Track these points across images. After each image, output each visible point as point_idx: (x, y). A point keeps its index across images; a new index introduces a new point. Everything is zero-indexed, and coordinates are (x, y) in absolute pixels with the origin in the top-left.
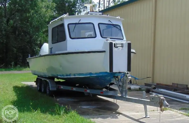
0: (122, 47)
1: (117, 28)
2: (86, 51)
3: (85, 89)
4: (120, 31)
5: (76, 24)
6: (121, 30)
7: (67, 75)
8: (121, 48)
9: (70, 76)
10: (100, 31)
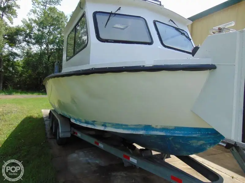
5: (111, 14)
7: (87, 123)
9: (93, 124)
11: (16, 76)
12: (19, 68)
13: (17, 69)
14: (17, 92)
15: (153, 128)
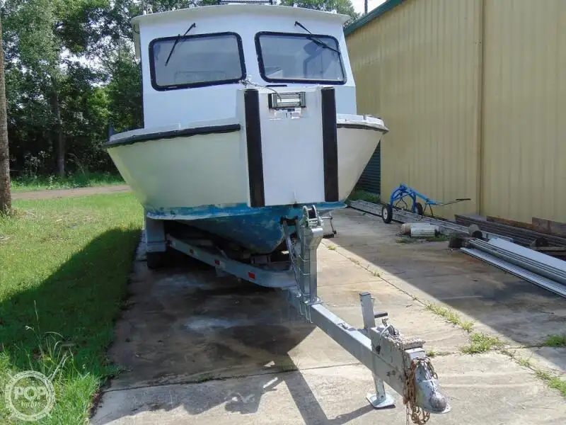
1: (325, 46)
2: (180, 128)
3: (217, 257)
4: (336, 54)
5: (177, 39)
6: (339, 54)
8: (298, 110)
10: (260, 60)
11: (95, 134)
12: (103, 110)
13: (96, 113)
14: (100, 179)
15: (217, 208)
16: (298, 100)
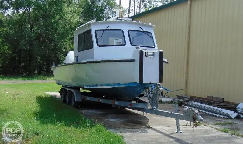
0: (153, 56)
1: (148, 35)
5: (104, 30)
6: (153, 38)
7: (93, 86)
9: (96, 86)
15: (121, 84)
16: (152, 54)
